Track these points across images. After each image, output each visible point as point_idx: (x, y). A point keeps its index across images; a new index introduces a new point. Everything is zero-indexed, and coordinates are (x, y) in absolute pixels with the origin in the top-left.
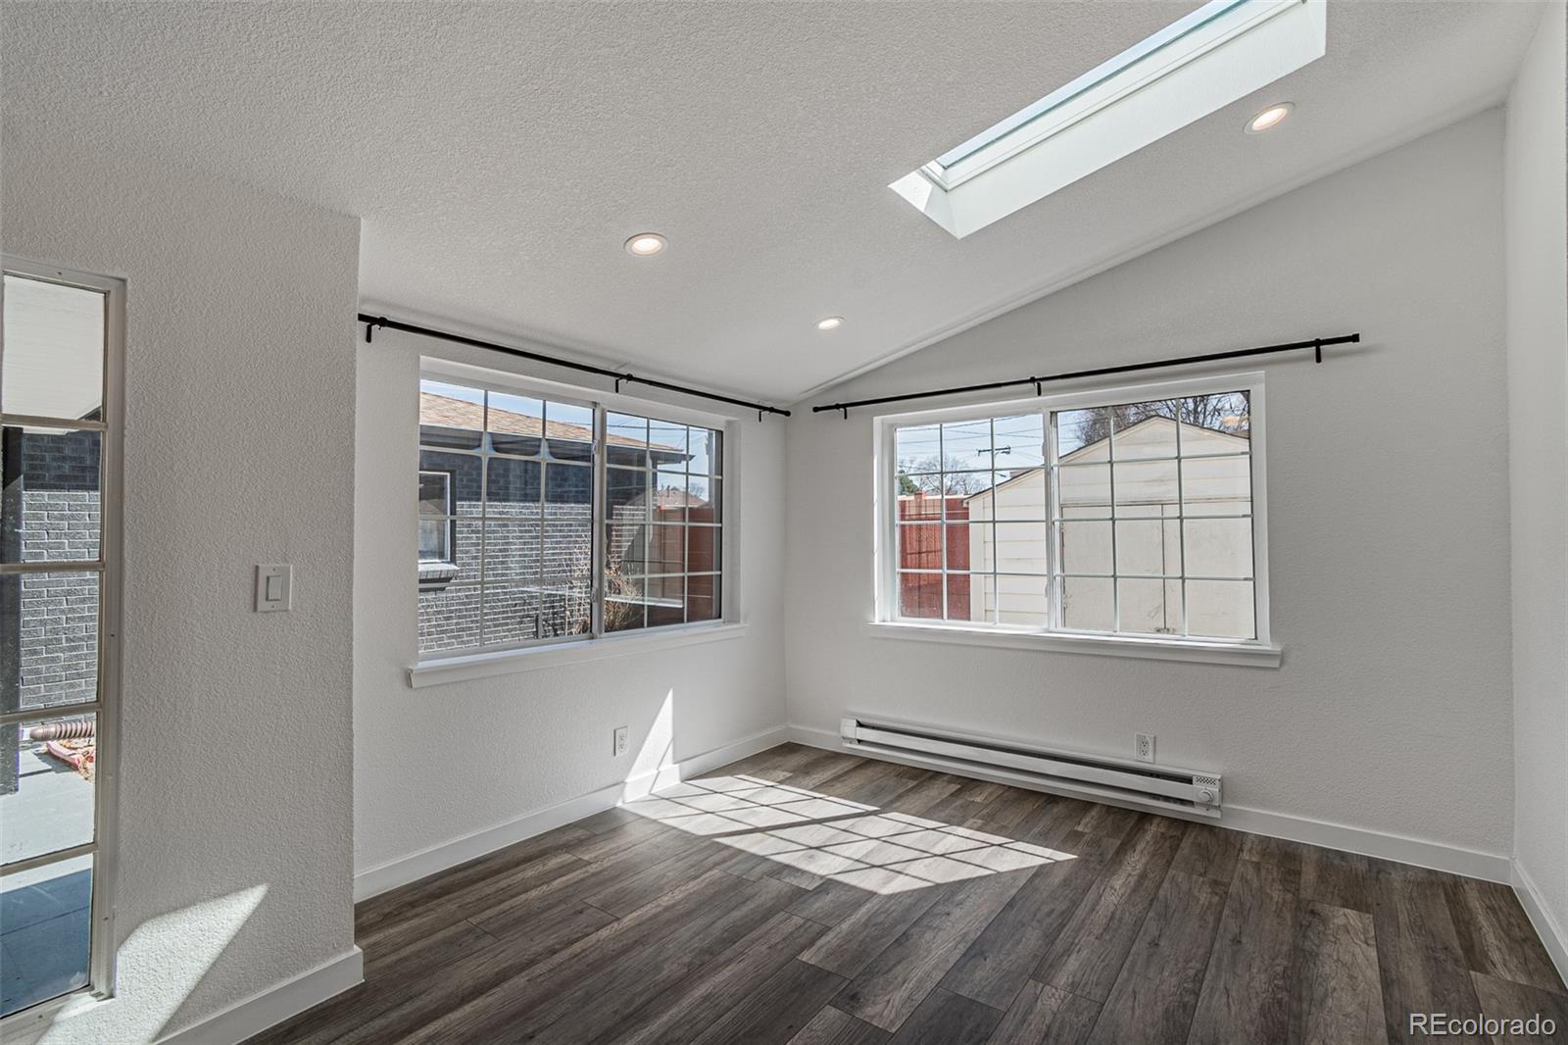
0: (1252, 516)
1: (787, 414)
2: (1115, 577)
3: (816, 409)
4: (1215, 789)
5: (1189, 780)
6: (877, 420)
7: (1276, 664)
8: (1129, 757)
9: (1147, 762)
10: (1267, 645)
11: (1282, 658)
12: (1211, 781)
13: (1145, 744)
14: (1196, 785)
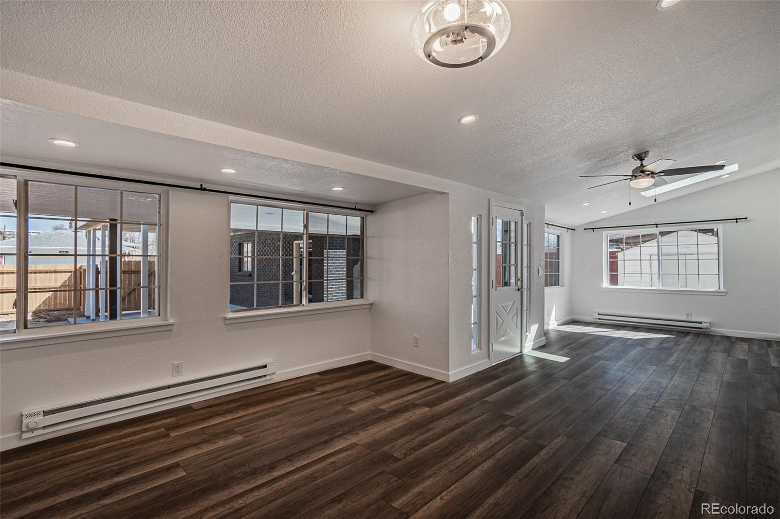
0: (718, 259)
1: (574, 230)
2: (679, 274)
3: (585, 229)
4: (708, 324)
5: (701, 323)
6: (604, 232)
7: (725, 294)
8: (684, 318)
9: (689, 319)
10: (722, 289)
11: (726, 293)
12: (708, 323)
13: (688, 315)
14: (703, 324)
